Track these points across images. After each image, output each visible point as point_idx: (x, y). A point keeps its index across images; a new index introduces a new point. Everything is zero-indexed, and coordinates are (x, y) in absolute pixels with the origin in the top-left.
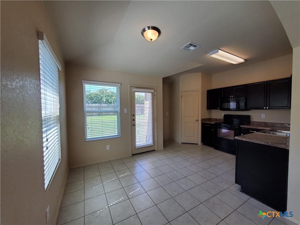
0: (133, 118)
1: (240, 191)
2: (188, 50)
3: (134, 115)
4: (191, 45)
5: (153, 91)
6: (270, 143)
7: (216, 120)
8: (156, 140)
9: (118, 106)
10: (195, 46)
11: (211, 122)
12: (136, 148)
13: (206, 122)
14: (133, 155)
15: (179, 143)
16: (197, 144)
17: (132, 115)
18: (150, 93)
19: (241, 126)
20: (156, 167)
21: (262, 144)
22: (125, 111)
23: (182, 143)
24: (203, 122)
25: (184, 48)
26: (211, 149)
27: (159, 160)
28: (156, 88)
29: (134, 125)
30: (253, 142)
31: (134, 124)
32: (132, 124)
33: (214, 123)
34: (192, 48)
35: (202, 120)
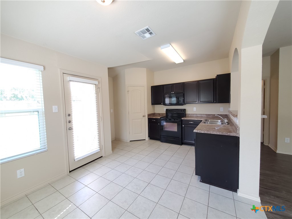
0: (68, 118)
1: (200, 181)
2: (142, 36)
3: (69, 115)
4: (148, 30)
5: (97, 83)
6: (224, 133)
7: (159, 114)
8: (103, 143)
9: (40, 102)
10: (151, 33)
11: (155, 116)
12: (76, 161)
13: (152, 117)
14: (70, 172)
15: (127, 142)
16: (145, 140)
17: (67, 115)
18: (92, 85)
19: (182, 119)
20: (110, 182)
21: (218, 134)
22: (55, 109)
23: (130, 141)
24: (149, 117)
25: (139, 33)
26: (158, 143)
27: (110, 169)
28: (100, 79)
29: (71, 129)
30: (211, 133)
31: (70, 127)
32: (68, 128)
33: (160, 118)
34: (147, 35)
35: (149, 115)
